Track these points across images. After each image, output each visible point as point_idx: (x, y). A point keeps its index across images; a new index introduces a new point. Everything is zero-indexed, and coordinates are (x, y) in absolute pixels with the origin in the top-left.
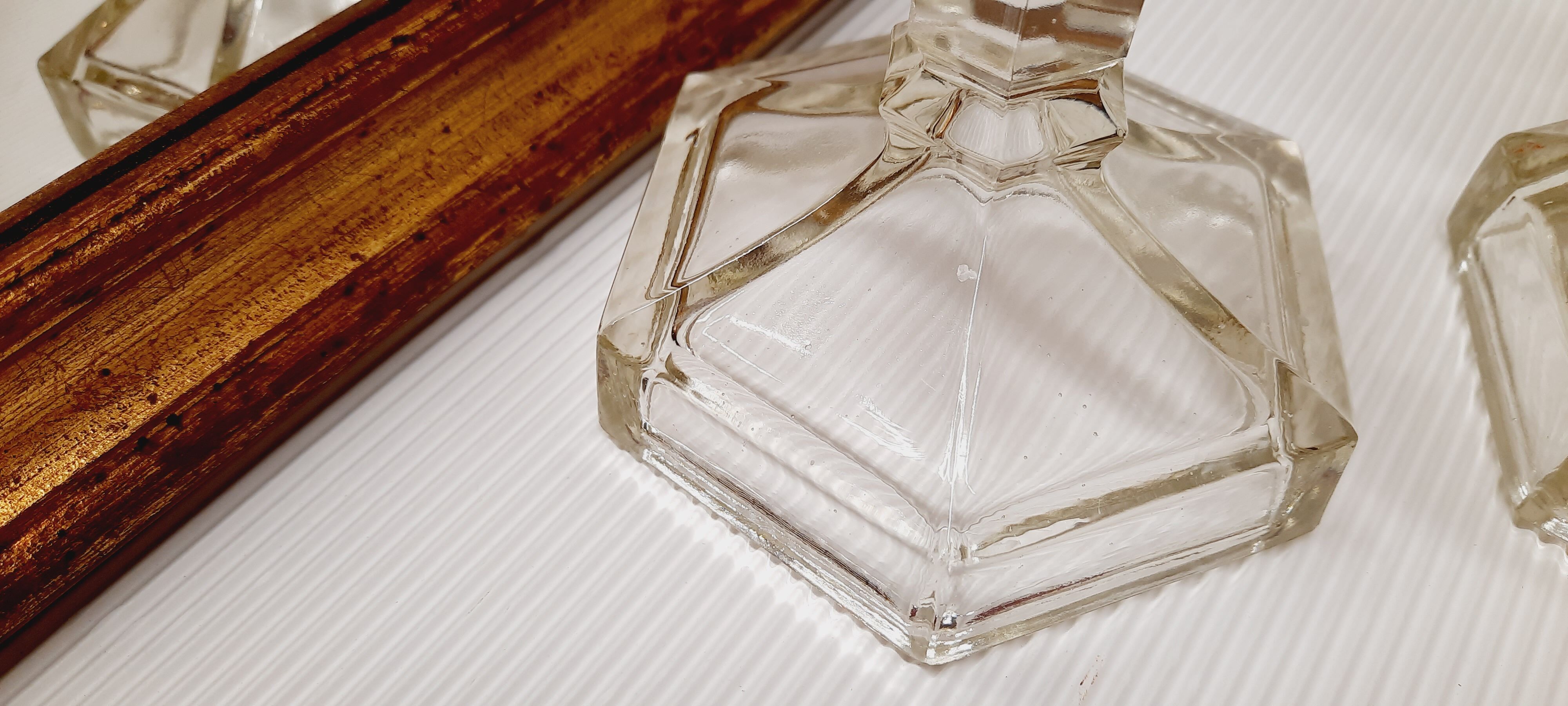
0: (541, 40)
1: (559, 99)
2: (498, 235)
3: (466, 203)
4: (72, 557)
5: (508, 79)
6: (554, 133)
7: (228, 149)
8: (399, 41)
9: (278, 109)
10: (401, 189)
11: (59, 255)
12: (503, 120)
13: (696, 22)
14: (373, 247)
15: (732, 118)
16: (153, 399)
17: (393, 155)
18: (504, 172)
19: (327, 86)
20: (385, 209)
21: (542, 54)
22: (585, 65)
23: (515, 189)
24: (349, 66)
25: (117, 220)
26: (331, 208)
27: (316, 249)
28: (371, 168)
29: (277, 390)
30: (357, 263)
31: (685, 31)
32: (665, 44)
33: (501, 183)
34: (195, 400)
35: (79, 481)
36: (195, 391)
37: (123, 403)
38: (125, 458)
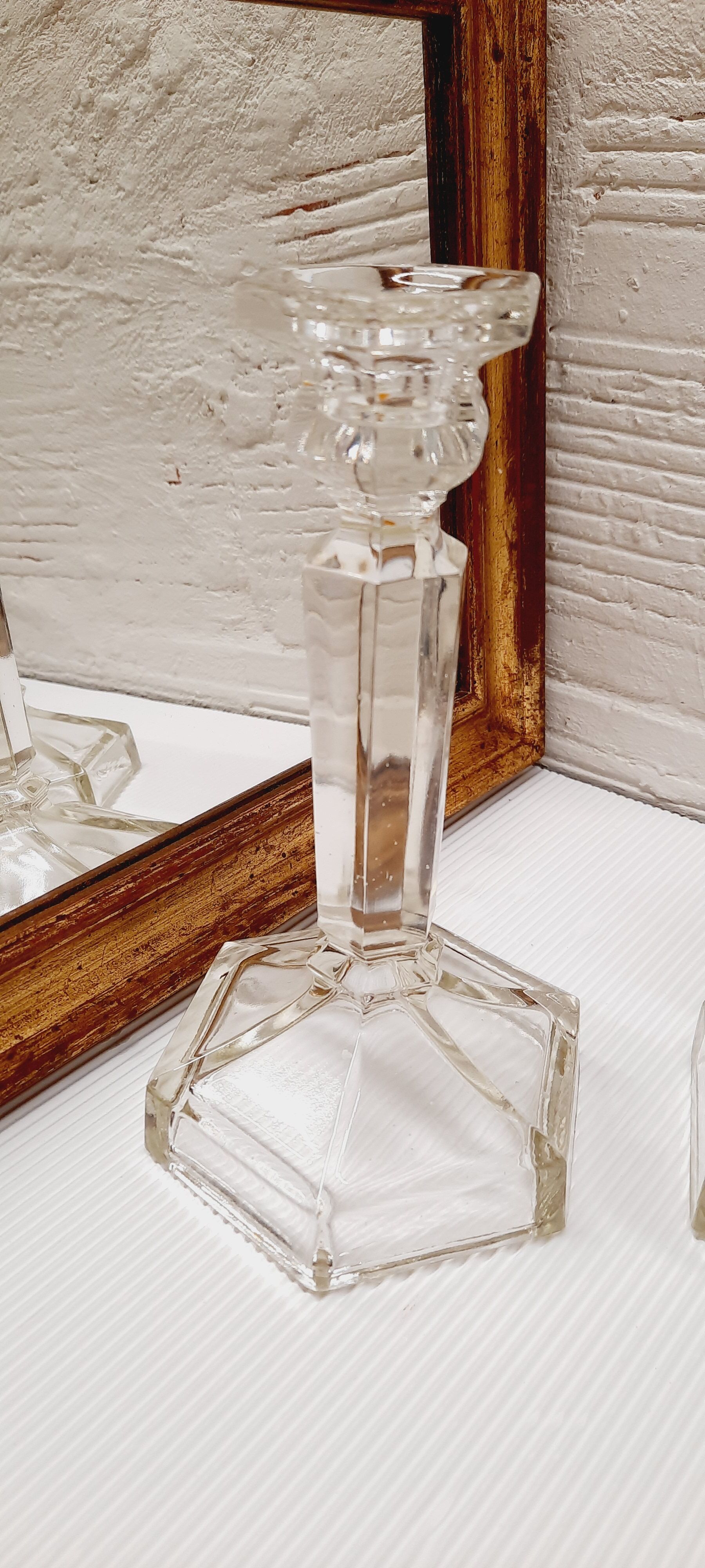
0: (142, 918)
1: (148, 953)
2: (101, 1031)
3: (85, 1010)
5: (117, 940)
6: (143, 973)
8: (60, 918)
10: (49, 1000)
12: (114, 963)
13: (238, 912)
14: (28, 1033)
15: (247, 966)
17: (47, 980)
18: (110, 994)
19: (18, 940)
20: (38, 1011)
21: (140, 927)
22: (167, 934)
23: (115, 1004)
24: (32, 930)
26: (9, 1008)
28: (35, 987)
30: (18, 1041)
31: (230, 916)
32: (217, 923)
33: (108, 1001)
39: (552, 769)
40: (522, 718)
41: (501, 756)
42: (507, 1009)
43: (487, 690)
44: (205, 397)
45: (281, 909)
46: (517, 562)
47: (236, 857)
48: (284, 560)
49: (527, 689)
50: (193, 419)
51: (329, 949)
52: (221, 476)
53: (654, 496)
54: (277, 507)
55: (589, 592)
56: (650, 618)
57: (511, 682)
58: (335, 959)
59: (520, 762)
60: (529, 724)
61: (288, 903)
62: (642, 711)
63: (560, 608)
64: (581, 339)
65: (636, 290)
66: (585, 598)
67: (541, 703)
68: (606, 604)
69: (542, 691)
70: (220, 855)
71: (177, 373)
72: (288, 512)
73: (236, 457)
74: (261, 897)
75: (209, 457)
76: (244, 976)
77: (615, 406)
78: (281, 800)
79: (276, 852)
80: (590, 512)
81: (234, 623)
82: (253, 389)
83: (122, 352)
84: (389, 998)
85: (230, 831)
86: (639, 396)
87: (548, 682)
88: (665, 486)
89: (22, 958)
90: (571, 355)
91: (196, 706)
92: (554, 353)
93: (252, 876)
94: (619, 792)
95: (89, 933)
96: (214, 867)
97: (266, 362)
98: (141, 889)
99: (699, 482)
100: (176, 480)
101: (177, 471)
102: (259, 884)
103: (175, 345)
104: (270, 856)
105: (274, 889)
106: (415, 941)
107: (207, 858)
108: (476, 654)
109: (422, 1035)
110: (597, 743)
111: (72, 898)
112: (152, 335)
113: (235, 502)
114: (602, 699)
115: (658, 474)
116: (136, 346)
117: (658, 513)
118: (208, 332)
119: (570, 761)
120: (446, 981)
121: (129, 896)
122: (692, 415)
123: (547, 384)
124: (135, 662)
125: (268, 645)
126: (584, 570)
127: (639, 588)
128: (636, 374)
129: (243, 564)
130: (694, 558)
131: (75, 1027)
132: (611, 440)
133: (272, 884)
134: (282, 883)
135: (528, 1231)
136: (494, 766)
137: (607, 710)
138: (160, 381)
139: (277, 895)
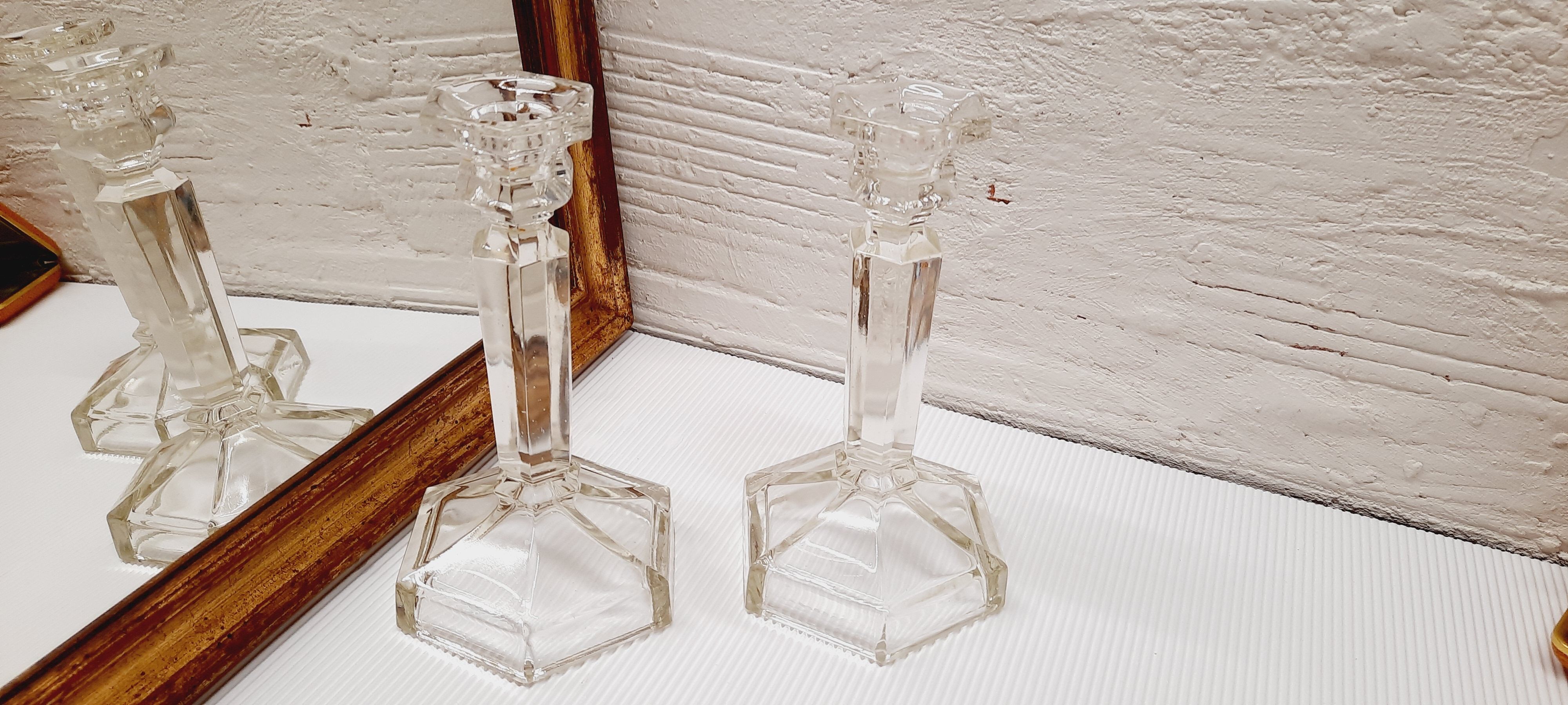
0: (366, 480)
1: (373, 503)
2: (350, 559)
3: (337, 547)
4: (195, 687)
5: (351, 497)
6: (372, 517)
7: (256, 532)
8: (315, 487)
9: (272, 516)
10: (311, 544)
11: (202, 572)
12: (351, 513)
13: (430, 466)
14: (302, 567)
15: (447, 502)
16: (223, 628)
17: (308, 531)
18: (352, 534)
19: (289, 506)
20: (305, 552)
21: (364, 486)
22: (383, 489)
23: (357, 540)
24: (296, 498)
25: (220, 559)
26: (286, 553)
27: (280, 569)
28: (300, 536)
29: (267, 623)
30: (296, 573)
31: (425, 470)
32: (417, 476)
33: (351, 539)
34: (237, 628)
35: (197, 659)
36: (238, 624)
37: (212, 630)
38: (213, 650)
39: (641, 331)
40: (615, 299)
41: (603, 328)
42: (626, 501)
43: (587, 283)
44: (328, 61)
45: (460, 460)
46: (597, 191)
47: (424, 429)
48: (411, 186)
49: (615, 278)
50: (318, 77)
51: (508, 480)
52: (348, 122)
53: (686, 143)
54: (400, 146)
55: (651, 208)
56: (694, 224)
57: (603, 275)
58: (512, 486)
59: (617, 331)
60: (620, 302)
61: (466, 455)
62: (697, 286)
63: (632, 218)
64: (624, 37)
65: (657, 8)
66: (649, 211)
67: (627, 287)
68: (664, 215)
69: (626, 278)
70: (414, 429)
71: (301, 41)
72: (410, 150)
73: (361, 107)
74: (446, 453)
75: (336, 107)
76: (445, 509)
77: (652, 82)
78: (451, 385)
79: (451, 421)
80: (645, 153)
81: (370, 235)
82: (371, 57)
83: (246, 21)
84: (550, 504)
85: (419, 411)
86: (667, 77)
87: (630, 270)
88: (693, 137)
89: (293, 517)
90: (618, 48)
91: (342, 304)
92: (606, 45)
93: (436, 440)
94: (689, 343)
95: (333, 495)
96: (410, 438)
97: (380, 37)
98: (364, 460)
99: (714, 134)
100: (307, 123)
101: (307, 116)
102: (442, 444)
103: (296, 19)
104: (447, 424)
105: (453, 447)
106: (562, 467)
107: (405, 432)
108: (575, 259)
109: (574, 526)
110: (669, 311)
111: (318, 473)
112: (273, 10)
113: (363, 141)
114: (669, 280)
115: (687, 128)
116: (259, 17)
117: (690, 154)
118: (326, 12)
119: (652, 324)
120: (584, 489)
121: (358, 467)
122: (704, 90)
123: (603, 66)
124: (280, 271)
125: (403, 252)
126: (645, 192)
127: (685, 203)
128: (664, 63)
129: (375, 189)
130: (717, 183)
131: (332, 559)
132: (652, 105)
133: (451, 443)
134: (458, 442)
135: (649, 628)
136: (598, 336)
137: (674, 287)
138: (285, 47)
139: (455, 451)
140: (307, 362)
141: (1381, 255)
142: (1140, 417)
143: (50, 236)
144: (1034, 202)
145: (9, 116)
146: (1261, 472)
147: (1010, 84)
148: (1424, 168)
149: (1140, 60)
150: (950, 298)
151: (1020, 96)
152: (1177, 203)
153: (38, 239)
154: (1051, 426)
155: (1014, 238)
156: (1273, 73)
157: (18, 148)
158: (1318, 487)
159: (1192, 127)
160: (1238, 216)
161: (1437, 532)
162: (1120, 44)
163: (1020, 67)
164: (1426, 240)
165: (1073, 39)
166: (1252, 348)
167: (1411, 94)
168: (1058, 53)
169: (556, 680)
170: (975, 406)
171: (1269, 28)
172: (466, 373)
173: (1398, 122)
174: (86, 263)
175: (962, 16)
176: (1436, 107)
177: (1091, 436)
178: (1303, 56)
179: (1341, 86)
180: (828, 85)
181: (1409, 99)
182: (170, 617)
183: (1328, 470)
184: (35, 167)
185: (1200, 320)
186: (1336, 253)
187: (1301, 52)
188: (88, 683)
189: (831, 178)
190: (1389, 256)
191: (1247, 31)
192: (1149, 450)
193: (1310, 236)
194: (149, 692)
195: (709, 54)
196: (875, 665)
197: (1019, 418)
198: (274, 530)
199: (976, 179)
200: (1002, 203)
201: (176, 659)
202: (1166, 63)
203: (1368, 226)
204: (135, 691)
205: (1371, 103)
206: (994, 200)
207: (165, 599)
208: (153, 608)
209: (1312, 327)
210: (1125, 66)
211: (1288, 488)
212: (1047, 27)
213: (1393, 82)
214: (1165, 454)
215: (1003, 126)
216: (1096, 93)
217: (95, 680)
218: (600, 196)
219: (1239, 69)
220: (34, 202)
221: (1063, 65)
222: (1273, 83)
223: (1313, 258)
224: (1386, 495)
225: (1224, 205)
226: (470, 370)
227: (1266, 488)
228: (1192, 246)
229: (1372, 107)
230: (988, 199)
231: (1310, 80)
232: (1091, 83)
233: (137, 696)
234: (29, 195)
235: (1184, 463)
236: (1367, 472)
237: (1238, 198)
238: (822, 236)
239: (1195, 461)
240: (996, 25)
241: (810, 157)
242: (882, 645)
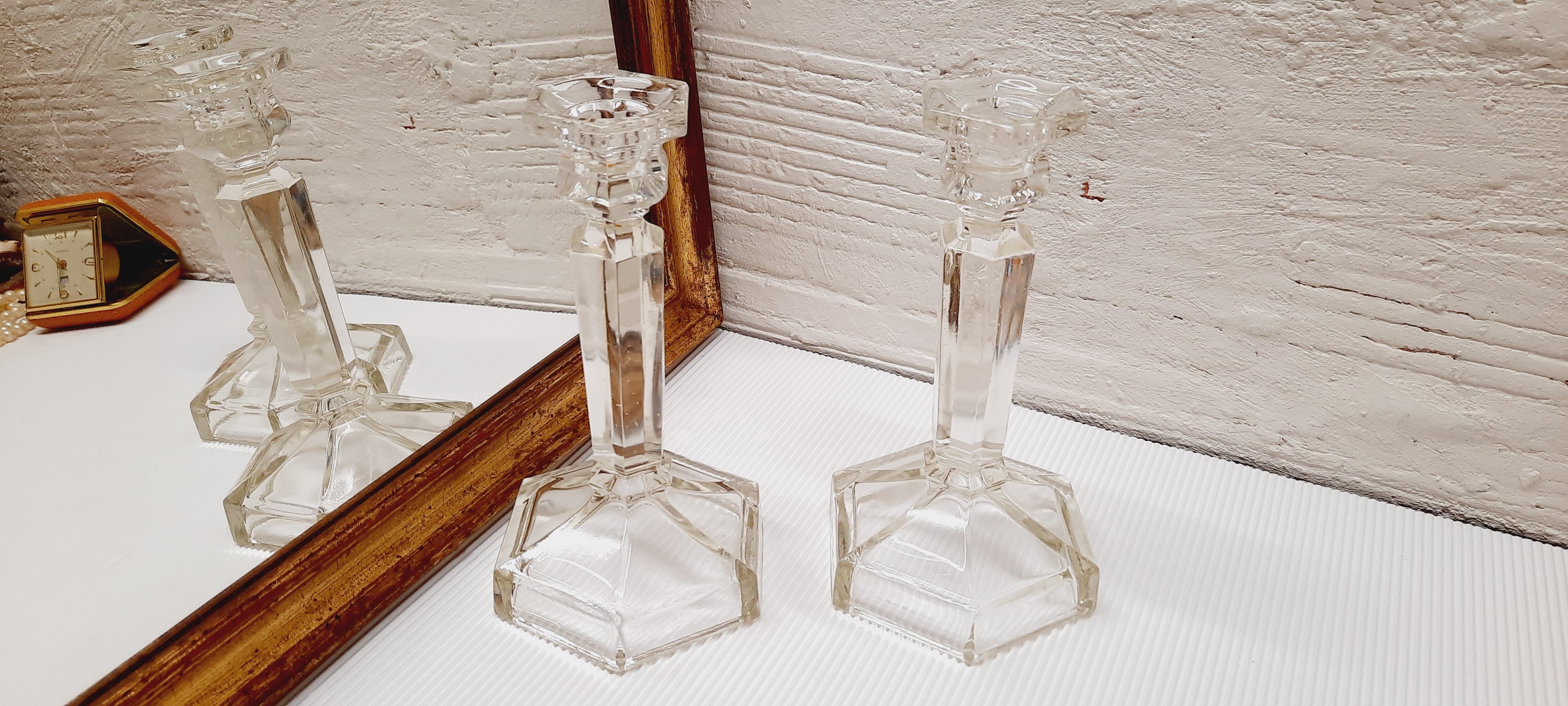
0: (465, 471)
1: (472, 493)
2: (450, 547)
3: (438, 535)
4: (305, 665)
5: (452, 487)
6: (471, 506)
7: (362, 518)
8: (418, 475)
9: (378, 503)
10: (414, 530)
11: (312, 555)
12: (451, 502)
13: (527, 458)
14: (405, 553)
15: (541, 493)
16: (330, 609)
17: (411, 518)
18: (452, 522)
19: (393, 494)
20: (408, 539)
21: (465, 476)
22: (482, 479)
23: (457, 528)
24: (400, 486)
25: (328, 542)
26: (390, 539)
27: (384, 554)
28: (404, 523)
29: (372, 607)
30: (399, 559)
31: (522, 462)
32: (514, 467)
33: (451, 527)
34: (345, 610)
35: (307, 638)
36: (344, 606)
37: (321, 611)
38: (322, 631)
39: (730, 330)
40: (705, 297)
41: (693, 326)
42: (715, 495)
43: (678, 280)
44: (432, 65)
45: (555, 453)
46: (689, 190)
47: (521, 422)
48: (510, 187)
49: (706, 277)
50: (422, 80)
51: (601, 472)
52: (450, 124)
53: (777, 142)
54: (500, 147)
55: (742, 207)
56: (783, 222)
57: (694, 273)
58: (606, 478)
59: (707, 328)
60: (710, 300)
61: (560, 448)
62: (787, 285)
63: (723, 218)
64: (716, 37)
65: (749, 8)
66: (738, 210)
67: (717, 286)
68: (753, 214)
69: (717, 277)
70: (512, 421)
71: (406, 45)
72: (509, 151)
73: (462, 109)
74: (541, 446)
75: (439, 109)
76: (541, 499)
77: (744, 82)
78: (547, 379)
79: (547, 414)
80: (735, 152)
81: (470, 234)
82: (473, 60)
83: (355, 27)
84: (642, 496)
85: (517, 404)
86: (759, 76)
87: (720, 269)
88: (783, 136)
89: (397, 504)
90: (711, 48)
91: (442, 301)
92: (699, 46)
93: (532, 433)
94: (778, 342)
95: (434, 484)
96: (507, 430)
97: (482, 40)
98: (464, 451)
99: (804, 133)
100: (411, 125)
101: (412, 118)
102: (538, 438)
103: (402, 24)
104: (543, 418)
105: (549, 440)
106: (654, 460)
107: (504, 425)
108: (668, 258)
109: (666, 519)
110: (758, 309)
111: (421, 462)
112: (381, 16)
113: (464, 143)
114: (759, 279)
115: (777, 127)
116: (367, 22)
117: (781, 153)
118: (430, 16)
119: (742, 323)
120: (676, 482)
121: (458, 457)
122: (796, 90)
123: (696, 66)
124: (384, 269)
125: (501, 251)
126: (736, 192)
127: (774, 203)
128: (756, 62)
129: (475, 190)
130: (807, 182)
131: (433, 546)
132: (744, 104)
133: (547, 437)
134: (553, 435)
135: (738, 621)
136: (689, 333)
137: (763, 286)
138: (391, 51)
139: (551, 444)
140: (409, 357)
141: (1497, 254)
142: (1239, 420)
143: (171, 235)
144: (1130, 199)
145: (134, 120)
146: (1366, 479)
147: (1106, 79)
148: (1544, 163)
149: (1242, 53)
150: (1042, 297)
151: (1116, 91)
152: (1280, 200)
153: (159, 238)
154: (1145, 429)
155: (1109, 236)
156: (1381, 65)
157: (142, 151)
158: (1427, 496)
159: (1296, 121)
160: (1344, 214)
161: (1555, 545)
162: (1221, 36)
163: (1117, 62)
164: (1545, 238)
165: (1171, 33)
166: (1357, 350)
167: (1531, 85)
168: (1157, 47)
169: (646, 669)
170: (1067, 407)
171: (1379, 19)
172: (562, 368)
173: (1516, 115)
174: (204, 262)
175: (1058, 10)
176: (1557, 99)
177: (1187, 440)
178: (1415, 47)
179: (1455, 77)
180: (919, 83)
181: (1528, 91)
182: (282, 597)
183: (1438, 478)
184: (157, 169)
185: (1303, 321)
186: (1449, 251)
187: (1412, 43)
188: (206, 658)
189: (921, 176)
190: (1505, 255)
191: (1355, 21)
192: (1247, 454)
193: (1422, 234)
194: (263, 669)
195: (801, 53)
196: (963, 664)
197: (1112, 421)
198: (380, 516)
199: (1070, 176)
200: (1096, 201)
201: (288, 638)
202: (1269, 56)
203: (1484, 223)
204: (249, 667)
205: (1487, 95)
206: (1088, 197)
207: (279, 580)
208: (266, 588)
209: (1422, 328)
210: (1226, 59)
211: (1395, 495)
212: (1144, 20)
213: (1511, 73)
214: (1265, 459)
215: (1099, 123)
216: (1196, 87)
217: (214, 654)
218: (692, 195)
219: (1347, 61)
220: (156, 202)
221: (1162, 59)
222: (1382, 76)
223: (1424, 257)
224: (1499, 504)
225: (1329, 202)
226: (566, 365)
227: (1371, 495)
228: (1295, 245)
229: (1489, 99)
230: (1082, 196)
231: (1422, 72)
232: (1191, 77)
233: (251, 672)
234: (152, 196)
235: (1284, 468)
236: (1482, 481)
237: (1345, 195)
238: (911, 234)
239: (1296, 466)
240: (1093, 19)
241: (901, 155)
242: (970, 645)
